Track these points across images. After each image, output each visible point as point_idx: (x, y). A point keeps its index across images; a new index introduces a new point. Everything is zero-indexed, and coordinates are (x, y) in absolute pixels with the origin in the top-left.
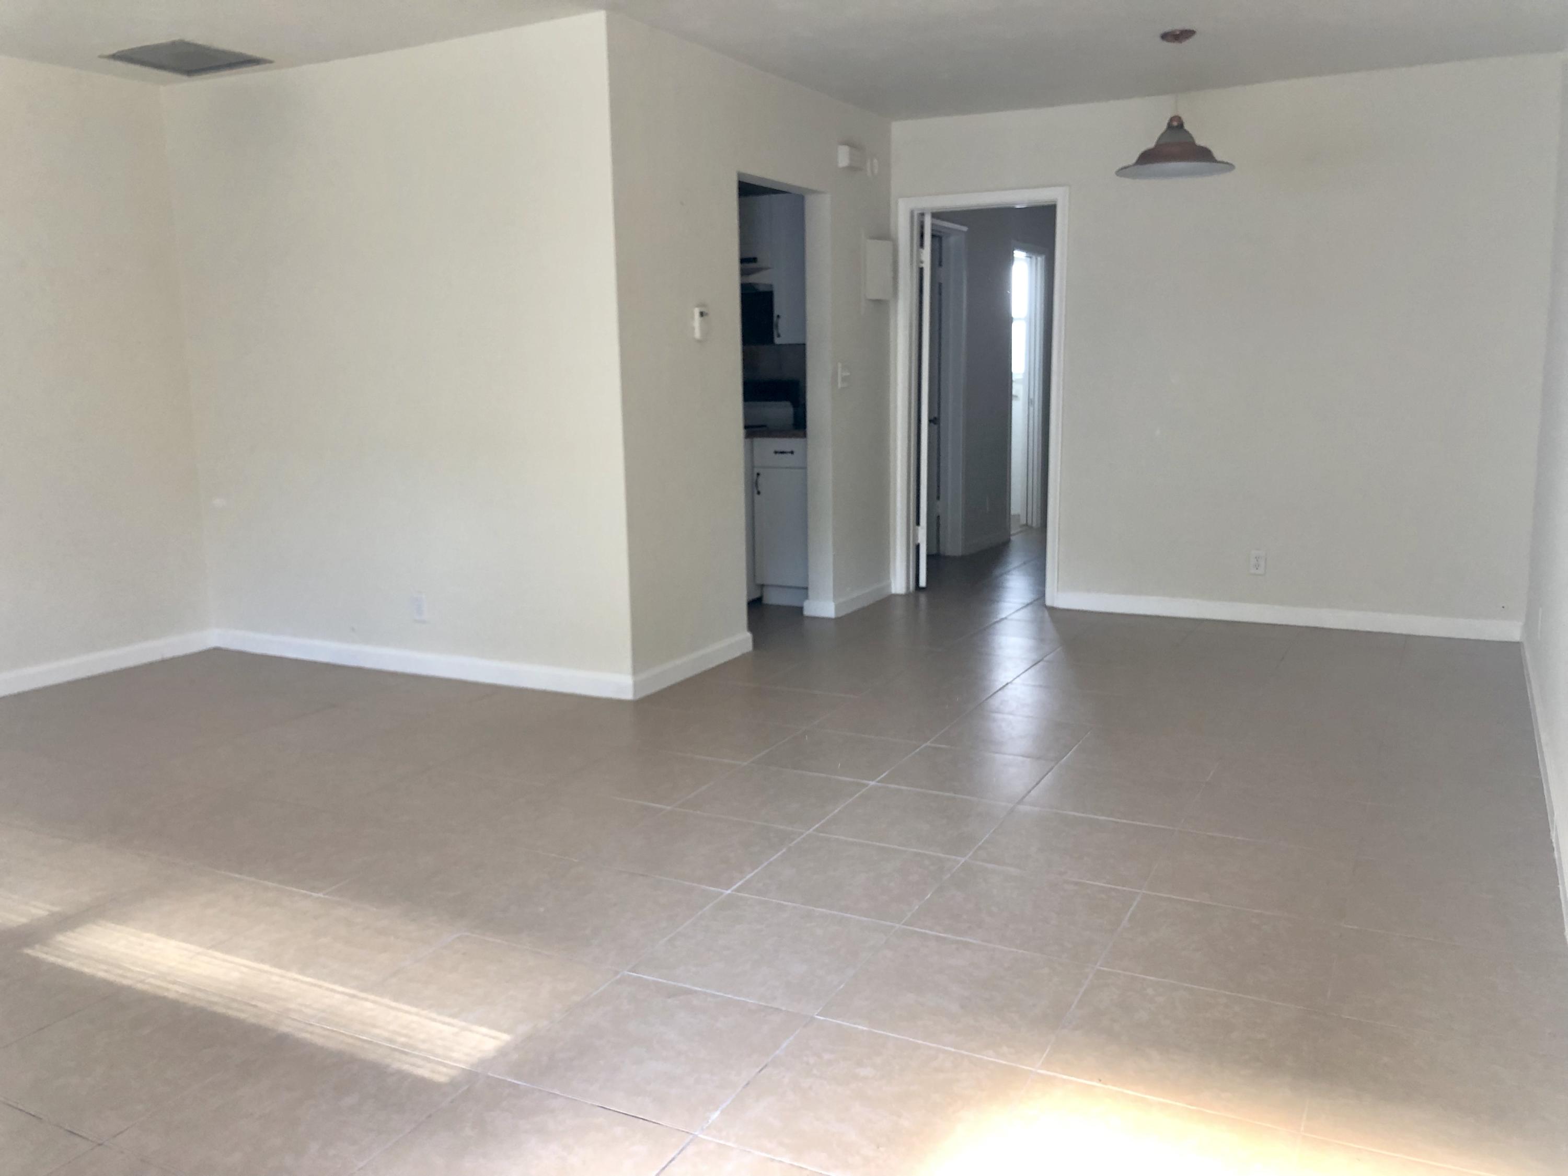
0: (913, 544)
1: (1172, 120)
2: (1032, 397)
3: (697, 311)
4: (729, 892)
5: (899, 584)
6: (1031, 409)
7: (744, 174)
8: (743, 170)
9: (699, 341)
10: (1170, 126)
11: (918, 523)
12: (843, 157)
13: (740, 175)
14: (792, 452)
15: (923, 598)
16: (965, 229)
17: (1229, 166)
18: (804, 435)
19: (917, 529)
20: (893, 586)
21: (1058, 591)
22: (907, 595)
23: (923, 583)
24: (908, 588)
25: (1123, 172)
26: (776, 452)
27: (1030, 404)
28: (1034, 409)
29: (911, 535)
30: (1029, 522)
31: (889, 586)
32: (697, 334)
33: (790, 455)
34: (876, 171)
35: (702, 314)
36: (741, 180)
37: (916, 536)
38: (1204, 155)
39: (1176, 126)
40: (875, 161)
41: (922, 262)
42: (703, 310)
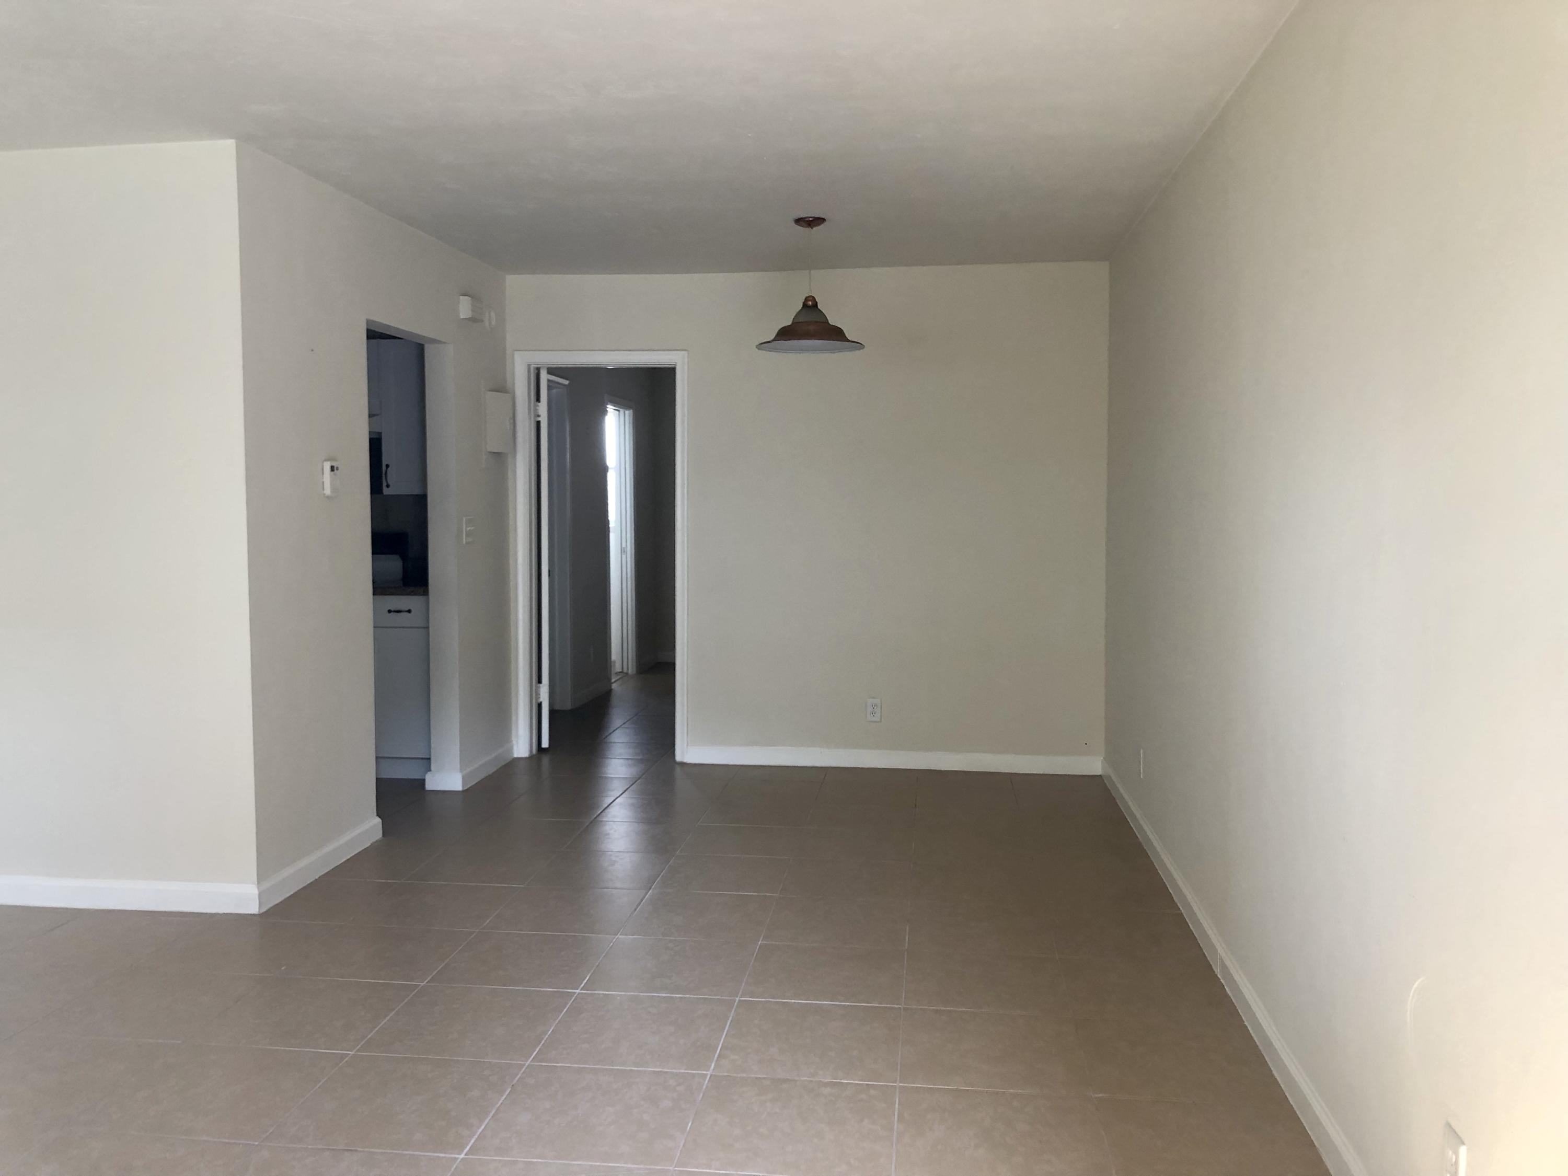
0: (536, 702)
1: (807, 299)
2: (624, 545)
3: (327, 466)
4: (462, 1156)
5: (521, 747)
6: (624, 556)
7: (374, 322)
8: (372, 318)
9: (328, 497)
10: (805, 305)
11: (540, 681)
12: (465, 308)
13: (368, 322)
14: (409, 611)
15: (546, 760)
16: (567, 382)
17: (858, 345)
18: (426, 593)
19: (540, 687)
20: (515, 748)
21: (687, 745)
22: (531, 757)
23: (545, 744)
24: (531, 751)
25: (762, 346)
26: (390, 611)
27: (623, 553)
28: (626, 558)
29: (533, 694)
30: (625, 670)
31: (510, 750)
32: (328, 491)
33: (407, 614)
34: (493, 323)
35: (332, 468)
36: (369, 328)
37: (538, 694)
38: (836, 334)
39: (810, 305)
40: (493, 314)
41: (539, 416)
42: (334, 464)
